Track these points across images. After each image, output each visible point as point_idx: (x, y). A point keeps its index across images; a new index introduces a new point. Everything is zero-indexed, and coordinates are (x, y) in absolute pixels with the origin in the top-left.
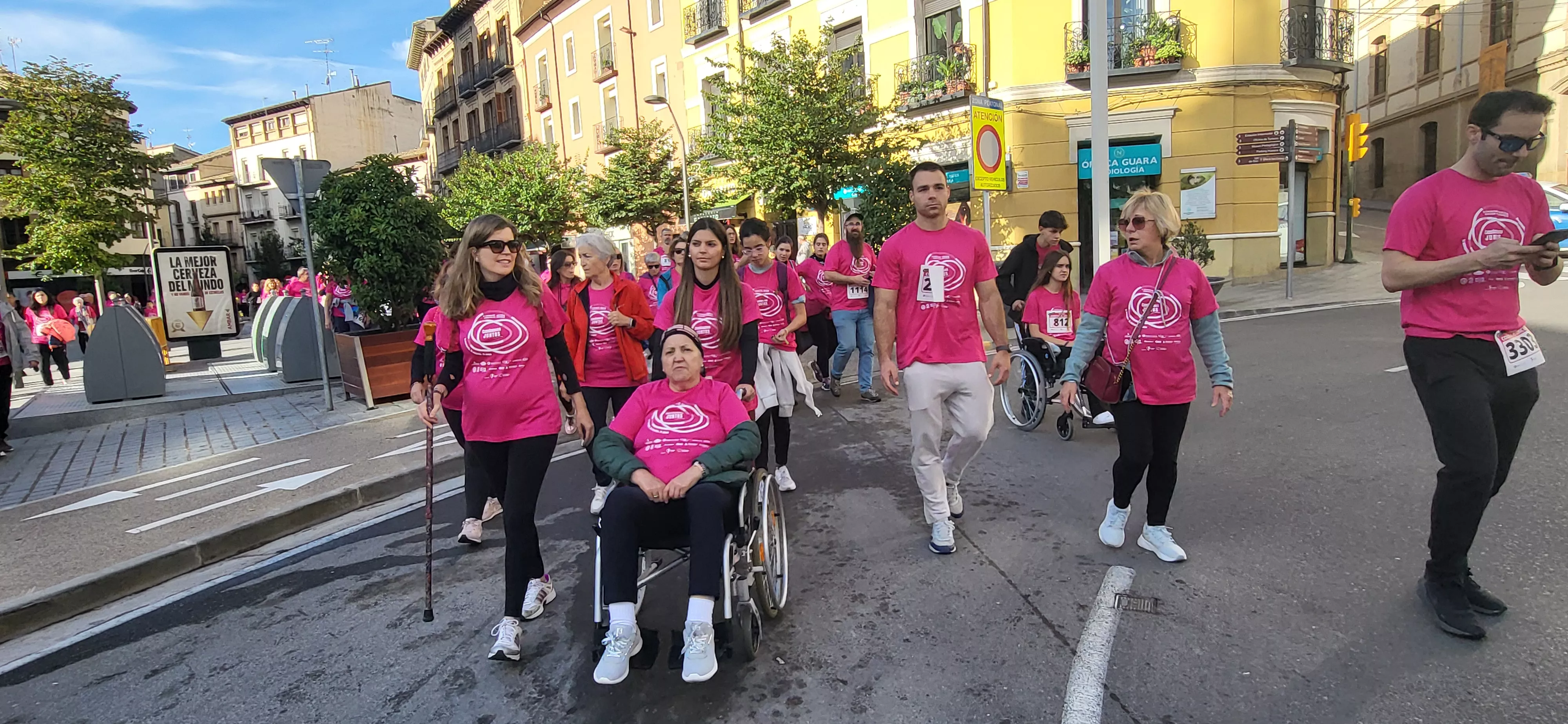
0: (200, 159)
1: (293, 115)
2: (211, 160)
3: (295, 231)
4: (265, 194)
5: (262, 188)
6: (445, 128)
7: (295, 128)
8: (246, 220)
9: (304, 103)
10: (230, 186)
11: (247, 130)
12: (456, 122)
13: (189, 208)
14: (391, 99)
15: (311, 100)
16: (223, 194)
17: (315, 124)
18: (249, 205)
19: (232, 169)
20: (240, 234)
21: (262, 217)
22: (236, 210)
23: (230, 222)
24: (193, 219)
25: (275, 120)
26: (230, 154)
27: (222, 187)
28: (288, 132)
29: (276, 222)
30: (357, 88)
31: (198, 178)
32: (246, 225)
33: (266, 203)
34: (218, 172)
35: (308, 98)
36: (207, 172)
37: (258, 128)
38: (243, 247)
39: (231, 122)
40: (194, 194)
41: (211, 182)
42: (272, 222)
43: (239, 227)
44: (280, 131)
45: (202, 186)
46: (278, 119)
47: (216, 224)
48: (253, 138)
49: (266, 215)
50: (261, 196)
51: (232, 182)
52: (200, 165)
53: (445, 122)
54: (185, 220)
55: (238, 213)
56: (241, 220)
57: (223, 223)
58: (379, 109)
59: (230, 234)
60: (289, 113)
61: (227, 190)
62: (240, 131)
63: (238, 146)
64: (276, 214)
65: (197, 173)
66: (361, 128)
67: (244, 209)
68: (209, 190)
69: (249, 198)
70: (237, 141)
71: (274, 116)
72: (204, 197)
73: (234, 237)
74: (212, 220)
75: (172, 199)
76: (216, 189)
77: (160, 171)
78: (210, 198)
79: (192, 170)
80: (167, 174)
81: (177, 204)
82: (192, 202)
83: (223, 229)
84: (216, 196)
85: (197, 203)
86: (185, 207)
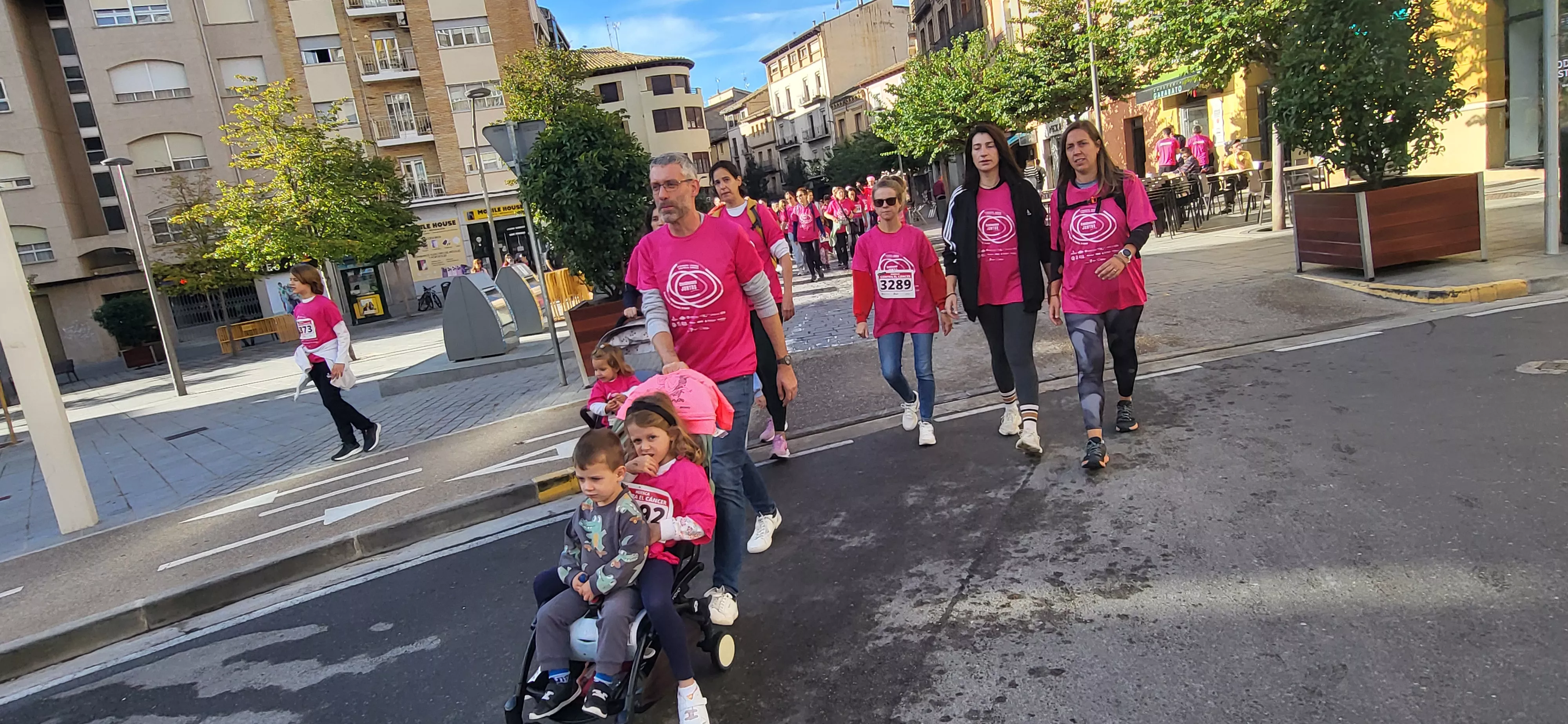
0: (748, 98)
1: (809, 45)
2: (755, 97)
3: (815, 152)
4: (792, 121)
5: (791, 117)
6: (923, 31)
7: (811, 57)
8: (780, 147)
9: (815, 32)
10: (769, 119)
11: (777, 66)
12: (931, 23)
13: (742, 142)
14: (892, 10)
15: (822, 27)
16: (764, 127)
17: (825, 49)
18: (782, 134)
19: (769, 103)
20: (777, 160)
21: (791, 142)
22: (773, 139)
23: (770, 150)
24: (745, 151)
25: (796, 52)
26: (767, 90)
27: (763, 121)
28: (806, 62)
29: (801, 146)
30: (861, 7)
31: (746, 115)
32: (781, 152)
33: (794, 129)
34: (760, 107)
35: (819, 26)
36: (753, 108)
37: (785, 63)
38: (780, 171)
39: (765, 61)
40: (746, 129)
41: (756, 117)
42: (798, 147)
43: (776, 153)
44: (801, 62)
45: (750, 122)
46: (798, 51)
47: (761, 153)
48: (782, 71)
49: (794, 140)
50: (790, 124)
51: (769, 115)
52: (748, 103)
53: (922, 25)
54: (740, 153)
55: (774, 142)
56: (777, 147)
57: (764, 150)
58: (881, 22)
59: (770, 160)
60: (805, 43)
61: (766, 122)
62: (773, 68)
63: (772, 80)
64: (800, 139)
65: (745, 110)
66: (865, 45)
67: (779, 137)
68: (754, 124)
69: (781, 126)
70: (771, 77)
71: (795, 49)
72: (751, 132)
73: (774, 163)
74: (757, 151)
75: (731, 136)
76: (759, 122)
77: (721, 113)
78: (755, 131)
79: (741, 108)
80: (727, 114)
81: (734, 140)
82: (744, 136)
83: (765, 157)
84: (760, 129)
85: (747, 135)
86: (740, 142)
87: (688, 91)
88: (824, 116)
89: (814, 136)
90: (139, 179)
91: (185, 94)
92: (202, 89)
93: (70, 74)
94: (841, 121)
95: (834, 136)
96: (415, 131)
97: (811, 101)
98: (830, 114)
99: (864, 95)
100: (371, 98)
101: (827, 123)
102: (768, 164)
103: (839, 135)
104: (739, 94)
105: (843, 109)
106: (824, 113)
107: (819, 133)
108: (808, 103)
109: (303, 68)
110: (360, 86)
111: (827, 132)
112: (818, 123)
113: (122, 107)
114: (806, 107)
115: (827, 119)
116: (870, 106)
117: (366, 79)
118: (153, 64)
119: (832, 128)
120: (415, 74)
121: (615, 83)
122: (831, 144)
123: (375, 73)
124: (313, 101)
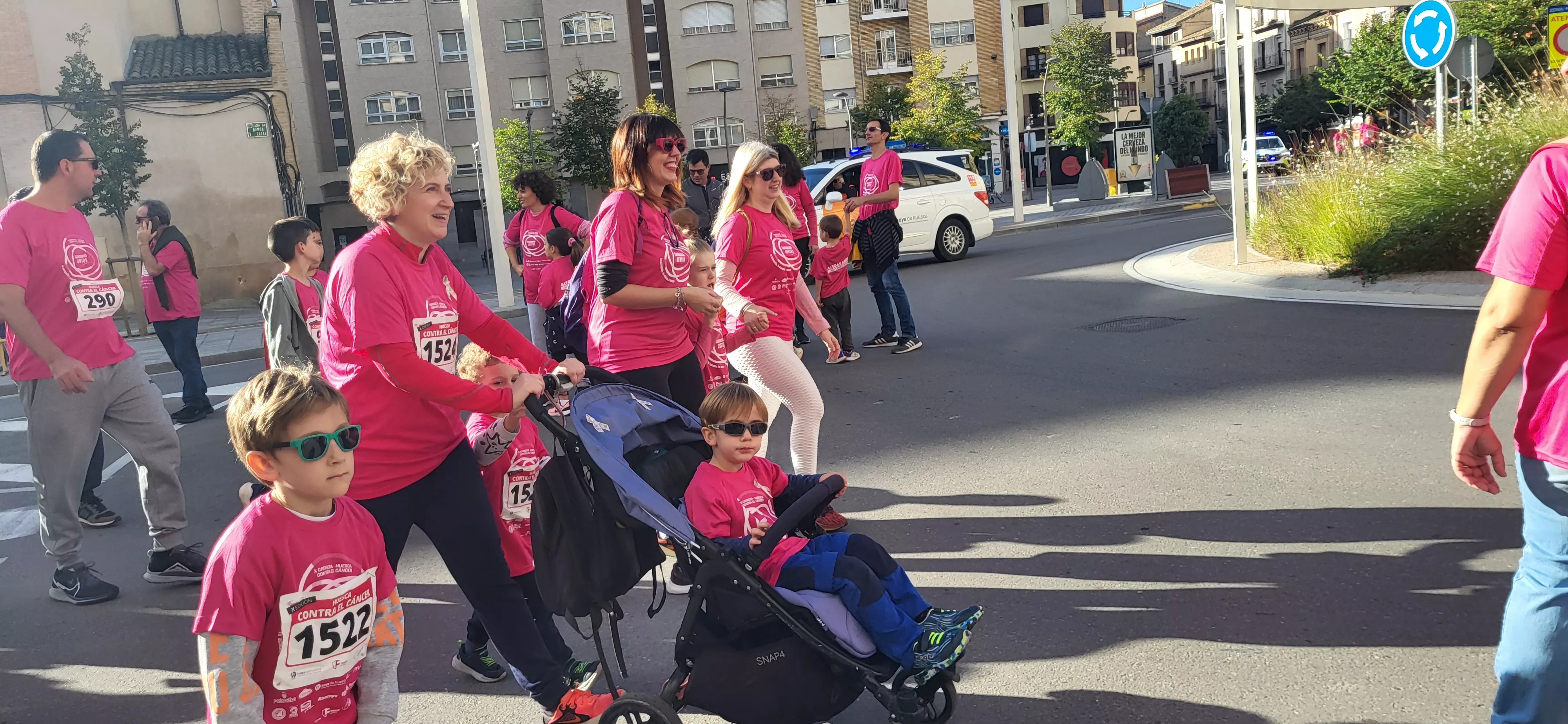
2: (1193, 16)
10: (1209, 44)
13: (1170, 68)
16: (1202, 53)
19: (1210, 24)
20: (1213, 93)
22: (1211, 68)
23: (1205, 81)
24: (1173, 80)
26: (1210, 8)
27: (1201, 45)
31: (1180, 37)
34: (1199, 28)
36: (1190, 29)
38: (1215, 106)
40: (1177, 54)
41: (1192, 40)
43: (1213, 84)
45: (1183, 46)
47: (1193, 83)
52: (1184, 24)
54: (1166, 81)
55: (1213, 70)
56: (1215, 78)
57: (1198, 80)
59: (1205, 93)
61: (1205, 47)
65: (1180, 32)
68: (1189, 49)
72: (1184, 58)
73: (1208, 95)
74: (1189, 80)
75: (1157, 62)
76: (1195, 47)
77: (1148, 33)
78: (1190, 58)
79: (1176, 29)
80: (1156, 35)
81: (1161, 66)
82: (1174, 63)
83: (1198, 88)
84: (1196, 56)
85: (1178, 63)
86: (1167, 69)
87: (1120, 15)
88: (1279, 44)
89: (1264, 67)
90: (691, 96)
91: (731, 28)
92: (743, 26)
93: (646, 11)
94: (1301, 51)
95: (1288, 68)
96: (895, 63)
97: (1265, 25)
98: (1287, 42)
99: (1332, 23)
100: (864, 34)
101: (1282, 52)
102: (1201, 97)
103: (1295, 67)
104: (1171, 10)
105: (1304, 37)
106: (1280, 41)
107: (1270, 64)
108: (1261, 27)
109: (815, 8)
110: (857, 23)
111: (1281, 62)
112: (1270, 52)
113: (687, 39)
114: (1258, 32)
115: (1283, 47)
116: (1338, 36)
117: (865, 18)
118: (710, 4)
119: (1287, 58)
120: (905, 14)
121: (1041, 5)
122: (1285, 77)
123: (869, 14)
124: (819, 35)
